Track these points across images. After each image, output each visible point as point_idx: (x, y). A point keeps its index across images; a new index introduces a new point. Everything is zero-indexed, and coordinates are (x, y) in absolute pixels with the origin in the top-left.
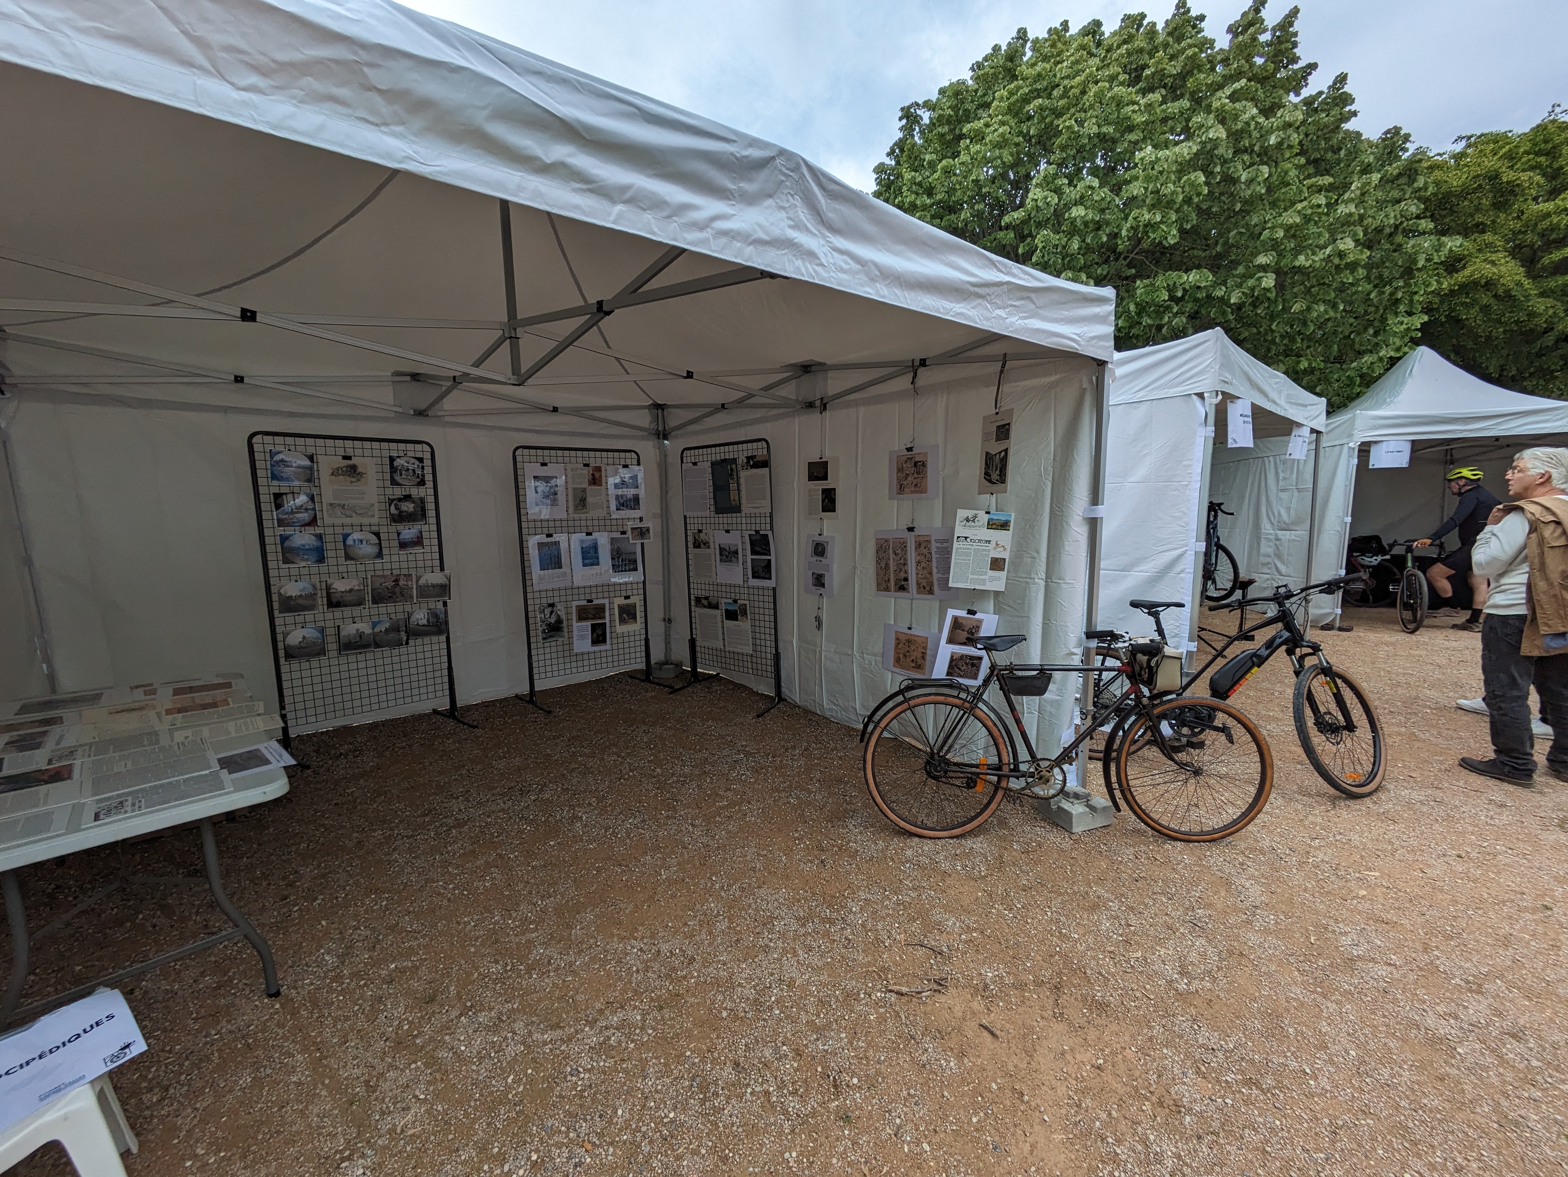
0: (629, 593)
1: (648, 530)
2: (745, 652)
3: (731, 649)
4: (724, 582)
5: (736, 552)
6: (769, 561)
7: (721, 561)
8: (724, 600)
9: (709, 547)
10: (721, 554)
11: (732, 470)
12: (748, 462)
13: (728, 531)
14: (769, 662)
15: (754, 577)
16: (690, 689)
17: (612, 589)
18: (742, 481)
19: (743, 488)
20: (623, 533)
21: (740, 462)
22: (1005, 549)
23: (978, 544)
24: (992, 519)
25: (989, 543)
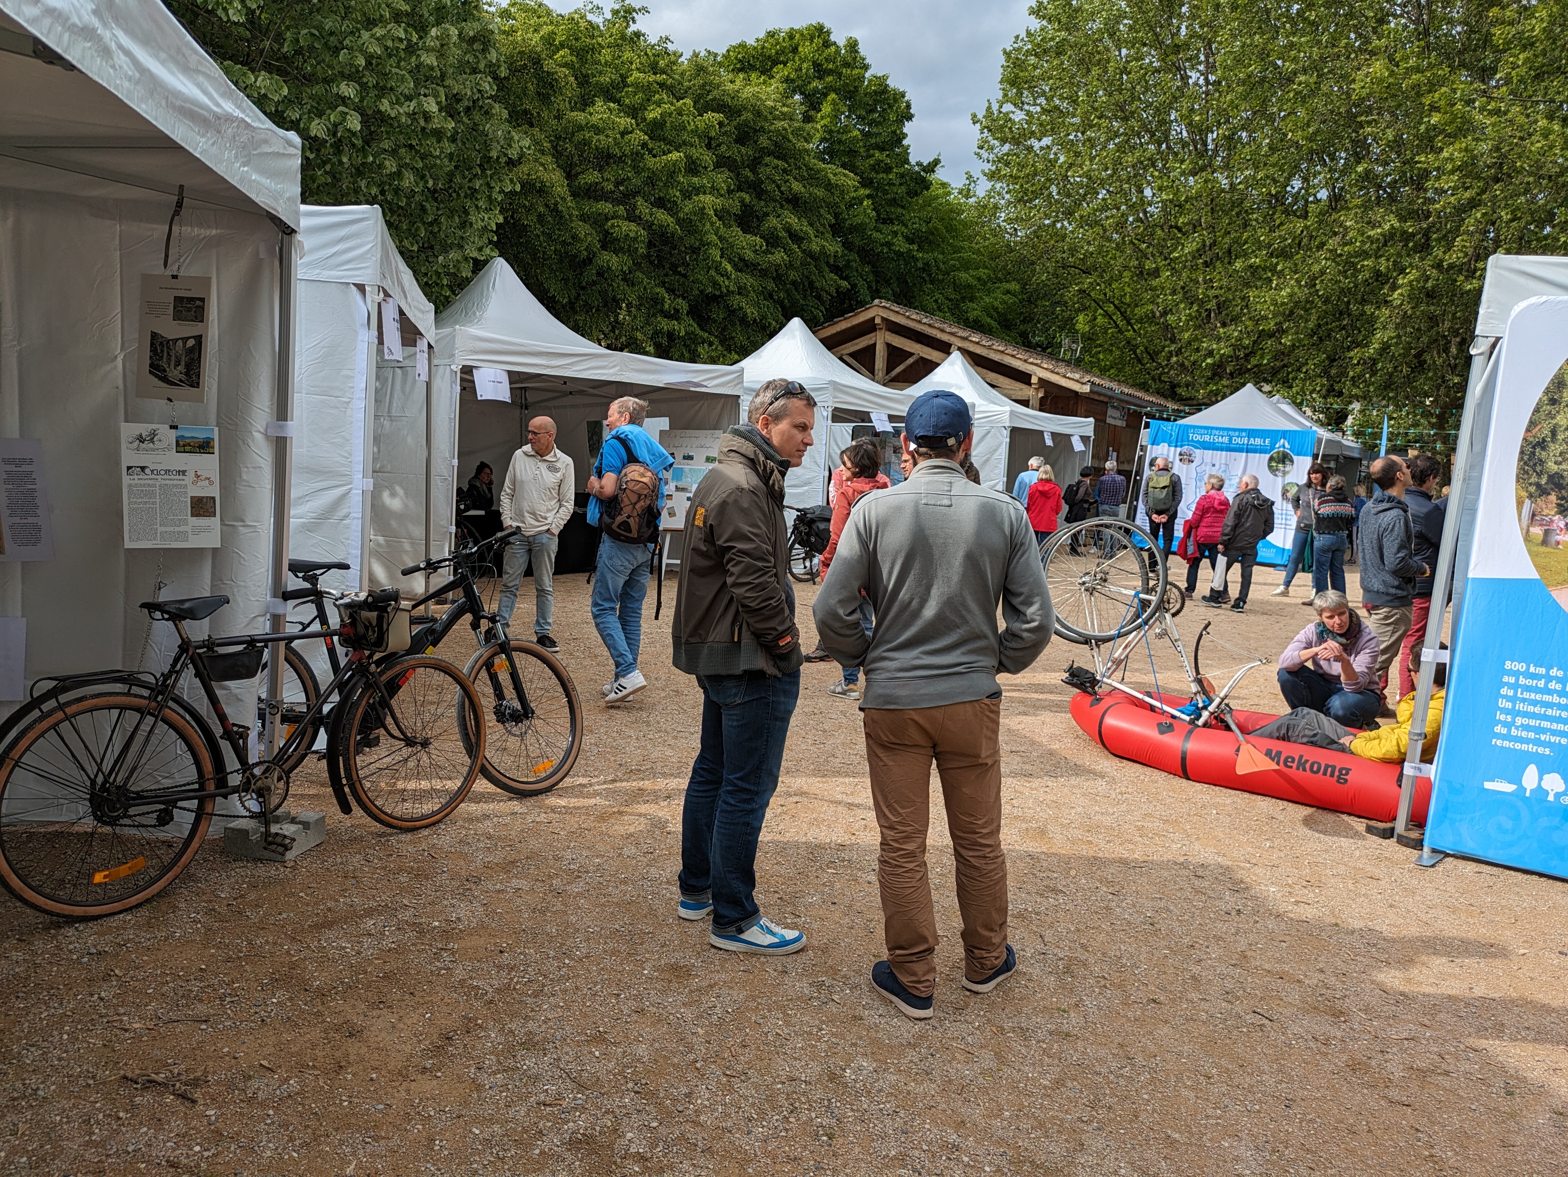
22: (211, 483)
23: (165, 477)
24: (183, 436)
25: (184, 475)
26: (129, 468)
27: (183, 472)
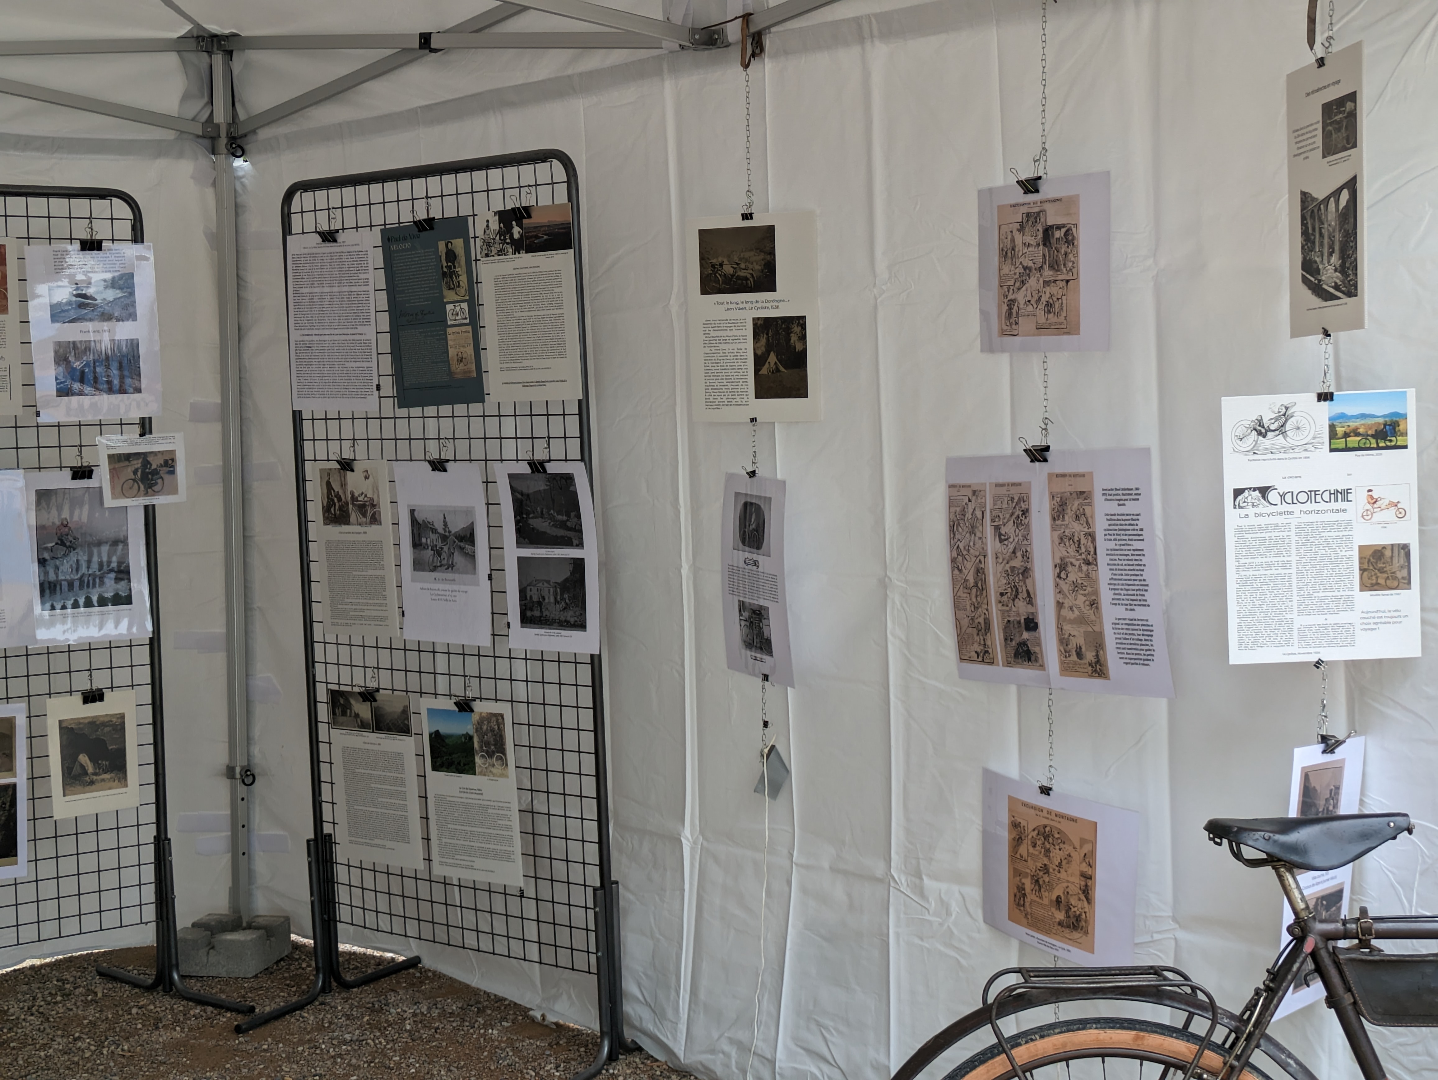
0: (100, 681)
1: (169, 463)
2: (497, 880)
3: (454, 874)
4: (427, 637)
5: (468, 537)
6: (579, 565)
7: (418, 565)
8: (426, 703)
9: (375, 520)
10: (416, 544)
11: (451, 256)
12: (505, 230)
13: (438, 465)
14: (579, 916)
15: (526, 620)
16: (309, 1016)
17: (38, 665)
18: (487, 294)
19: (488, 316)
20: (82, 473)
21: (477, 228)
22: (1401, 514)
23: (1309, 506)
24: (1343, 416)
25: (1345, 499)
26: (1238, 492)
27: (1344, 494)
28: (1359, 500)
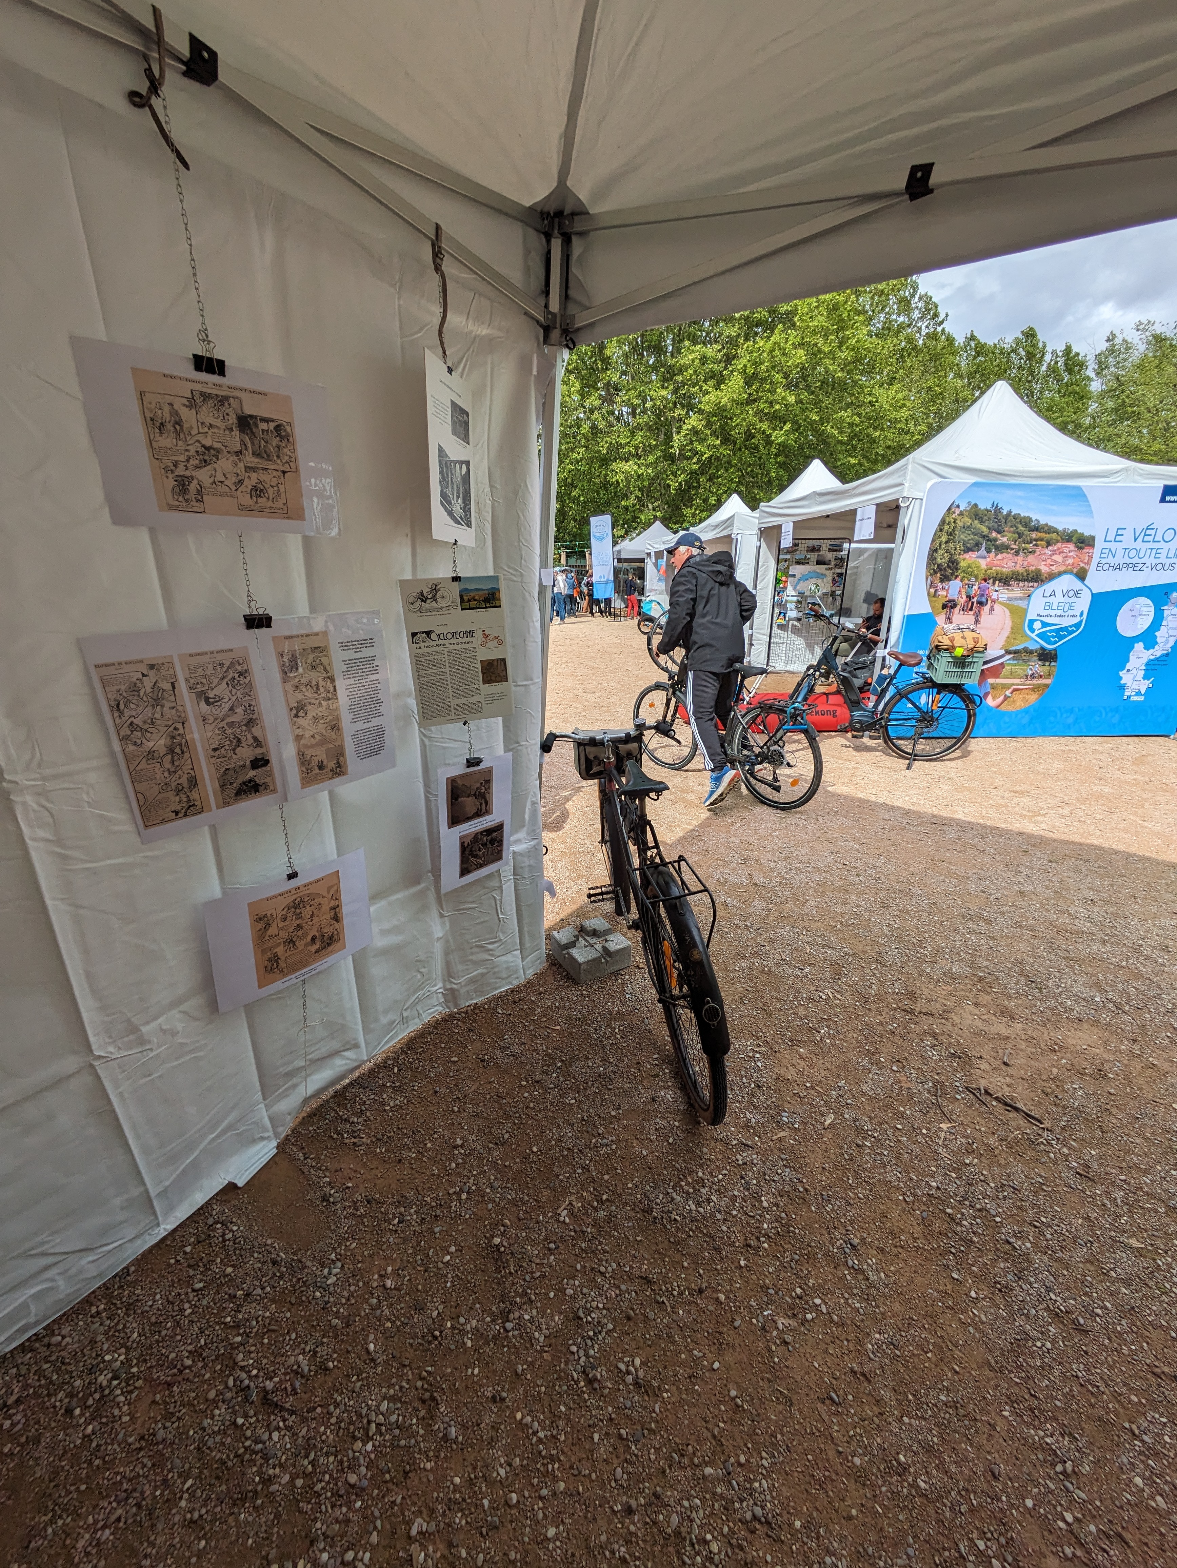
22: (500, 643)
23: (453, 641)
24: (466, 589)
25: (472, 636)
26: (414, 634)
27: (470, 633)
28: (479, 636)
